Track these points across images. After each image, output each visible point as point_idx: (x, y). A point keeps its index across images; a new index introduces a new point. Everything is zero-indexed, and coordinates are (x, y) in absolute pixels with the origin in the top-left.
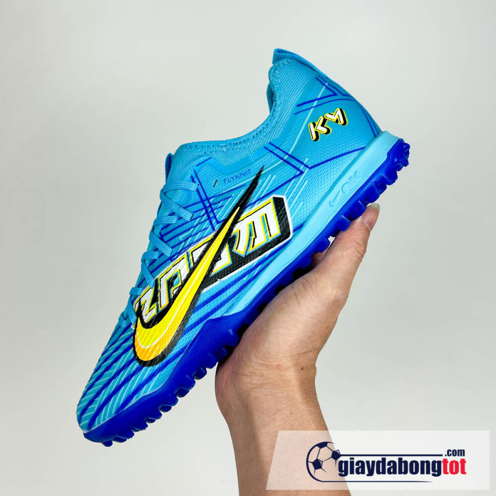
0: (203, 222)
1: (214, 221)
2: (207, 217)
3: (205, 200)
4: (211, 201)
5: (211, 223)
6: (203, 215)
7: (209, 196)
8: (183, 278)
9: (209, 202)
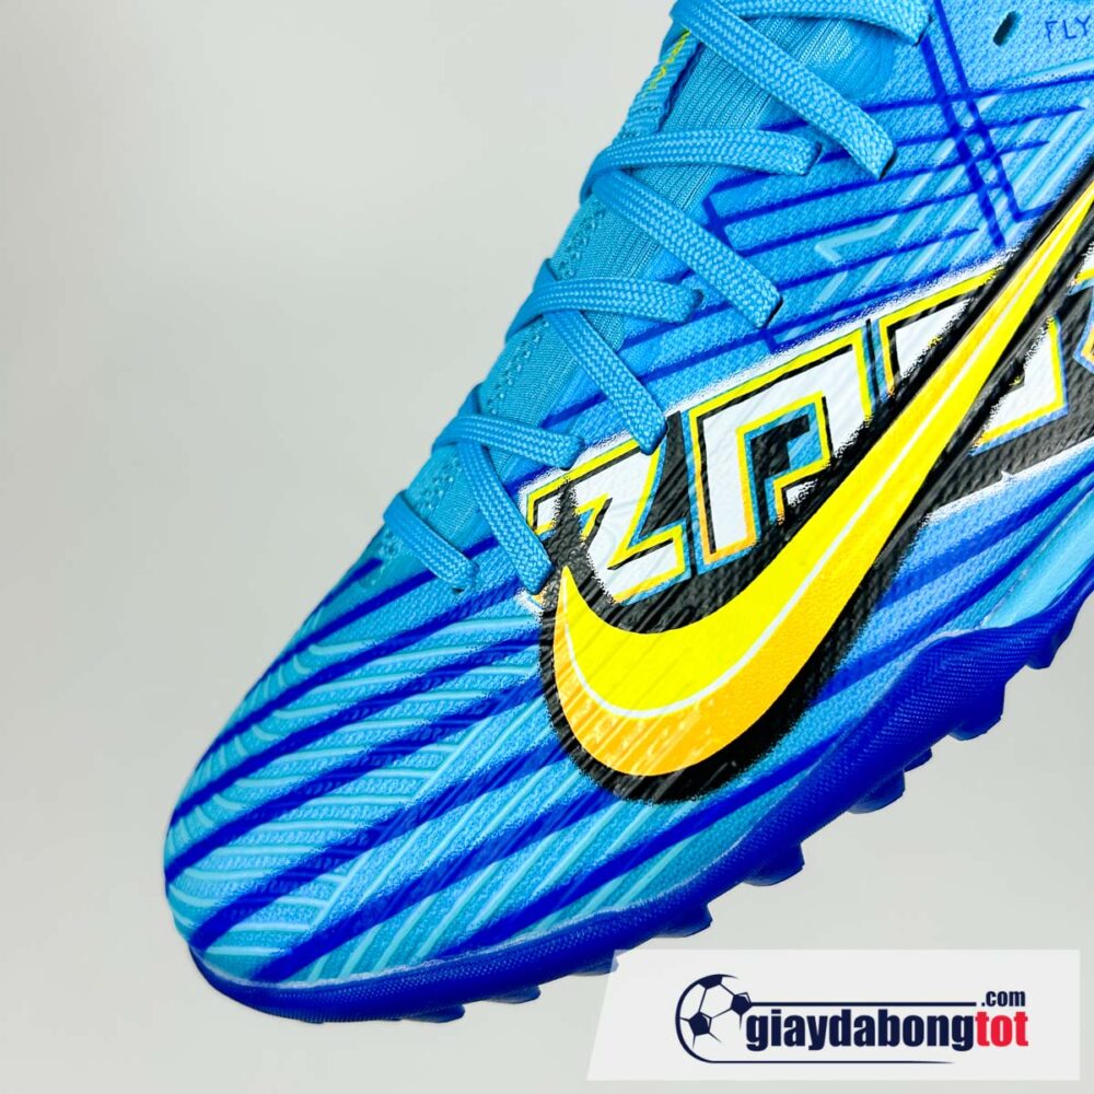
0: (947, 198)
1: (1001, 205)
2: (966, 182)
3: (958, 97)
4: (984, 105)
5: (987, 209)
6: (947, 166)
7: (977, 80)
8: (843, 437)
9: (972, 108)
